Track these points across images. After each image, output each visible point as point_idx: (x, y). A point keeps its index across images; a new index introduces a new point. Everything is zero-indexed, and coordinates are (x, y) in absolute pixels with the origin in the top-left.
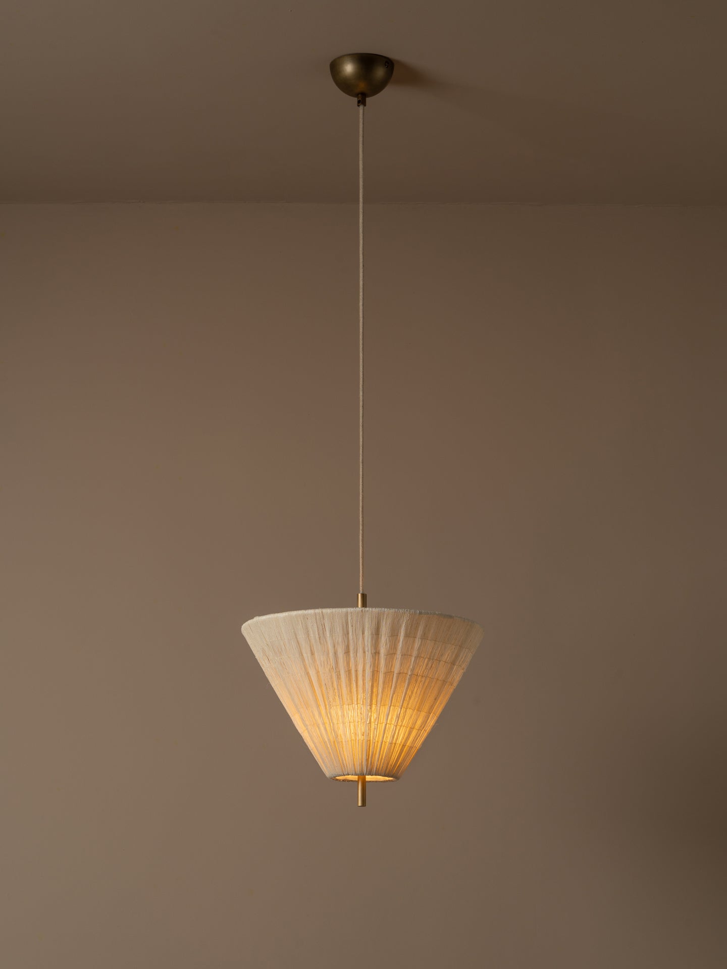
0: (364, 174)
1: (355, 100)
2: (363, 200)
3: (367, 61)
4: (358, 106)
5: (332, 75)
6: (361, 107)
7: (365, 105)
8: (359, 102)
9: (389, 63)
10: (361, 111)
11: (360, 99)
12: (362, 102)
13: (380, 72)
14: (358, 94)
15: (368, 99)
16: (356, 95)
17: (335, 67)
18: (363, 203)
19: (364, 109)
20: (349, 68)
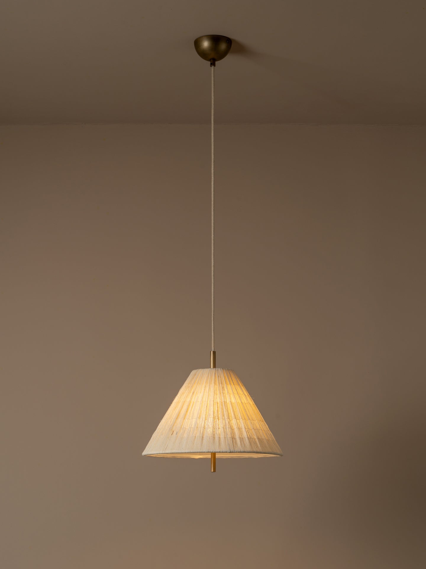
0: (214, 107)
1: (209, 63)
2: (214, 122)
3: (216, 39)
4: (211, 66)
5: (195, 48)
6: (213, 67)
7: (215, 66)
8: (211, 64)
9: (229, 41)
10: (213, 69)
11: (212, 62)
12: (213, 64)
13: (223, 46)
14: (211, 59)
15: (216, 63)
16: (210, 60)
17: (197, 43)
18: (214, 124)
19: (214, 68)
20: (206, 44)
